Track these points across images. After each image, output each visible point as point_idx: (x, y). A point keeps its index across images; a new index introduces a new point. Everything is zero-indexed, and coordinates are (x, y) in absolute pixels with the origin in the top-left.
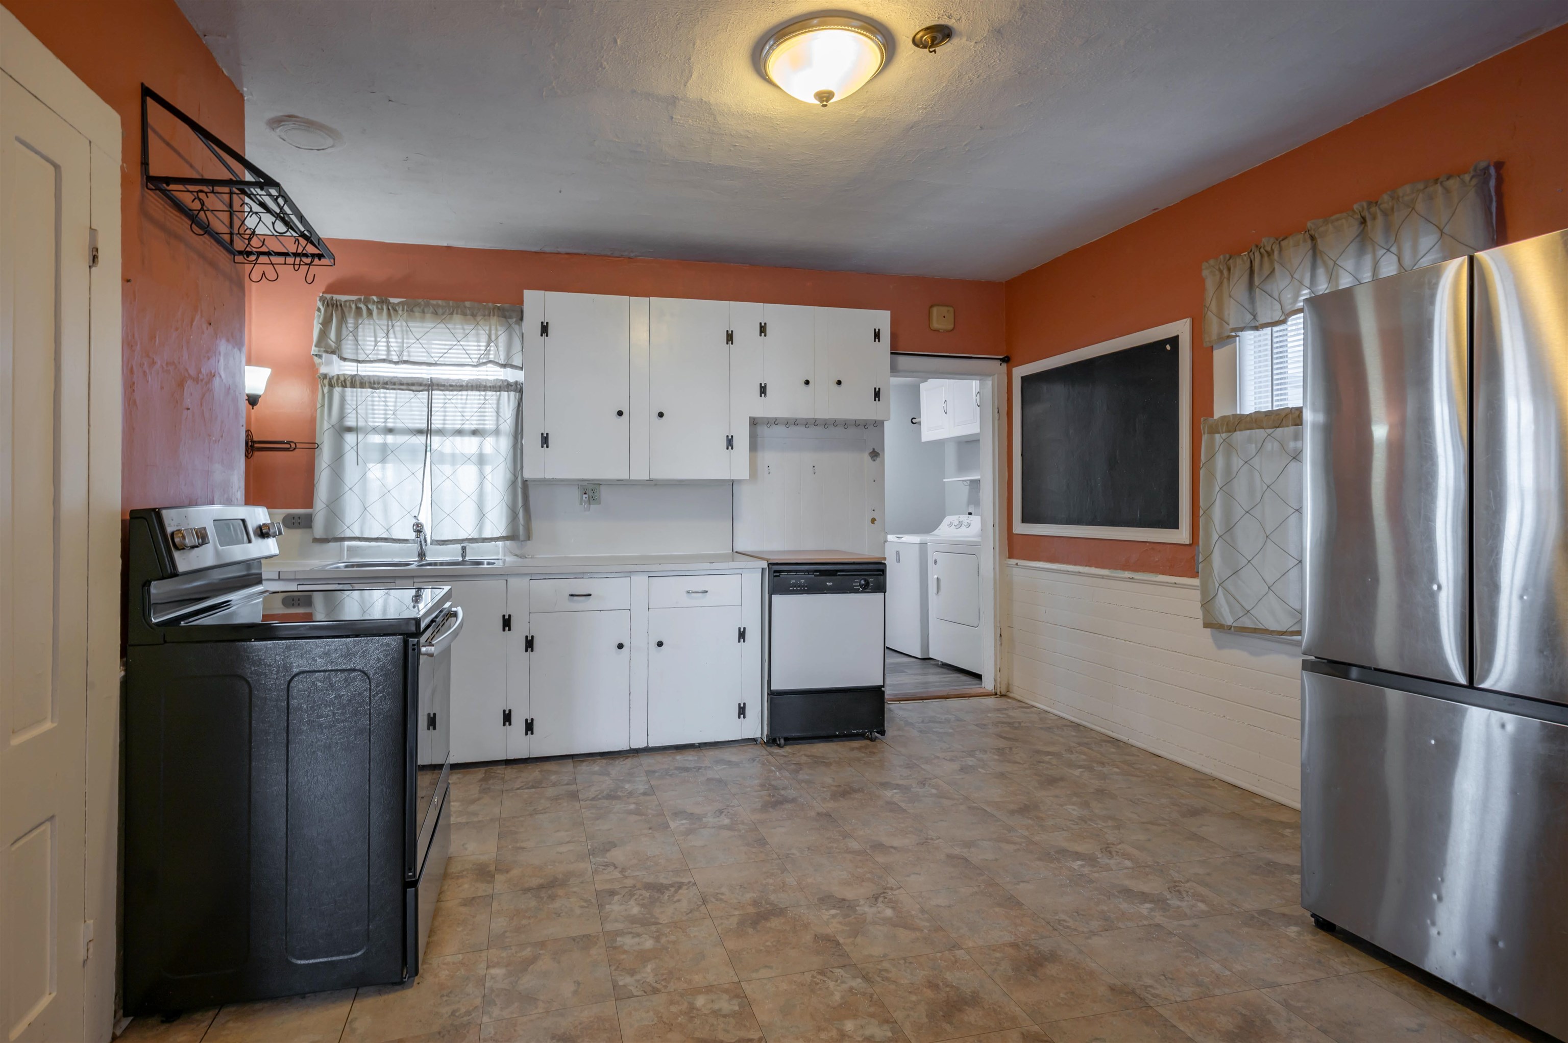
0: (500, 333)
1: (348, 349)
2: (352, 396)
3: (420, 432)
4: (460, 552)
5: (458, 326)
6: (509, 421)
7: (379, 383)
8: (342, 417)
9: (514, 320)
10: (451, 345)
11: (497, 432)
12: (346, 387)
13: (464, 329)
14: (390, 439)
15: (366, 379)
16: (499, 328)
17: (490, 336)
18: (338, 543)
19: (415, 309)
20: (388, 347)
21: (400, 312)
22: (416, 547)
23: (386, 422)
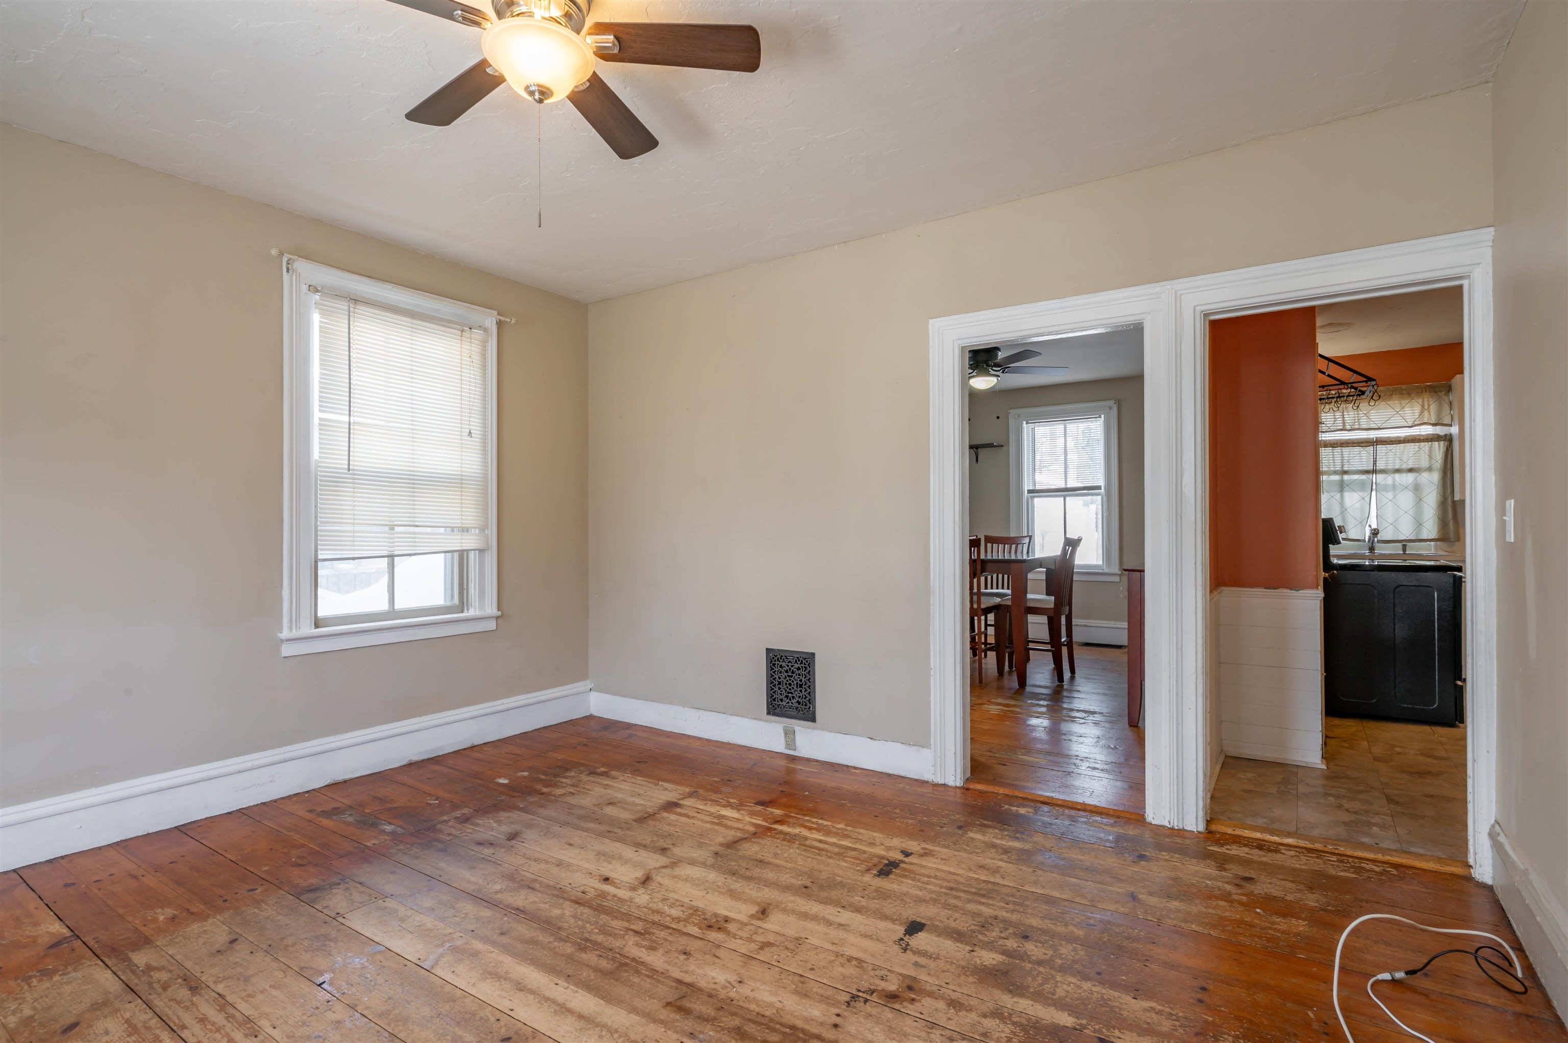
0: (1431, 403)
3: (1367, 472)
4: (1401, 548)
5: (1397, 402)
6: (1439, 462)
9: (1443, 393)
10: (1392, 414)
11: (1430, 469)
13: (1401, 404)
14: (1346, 477)
15: (1328, 442)
16: (1430, 399)
17: (1423, 406)
20: (1344, 421)
23: (1342, 467)
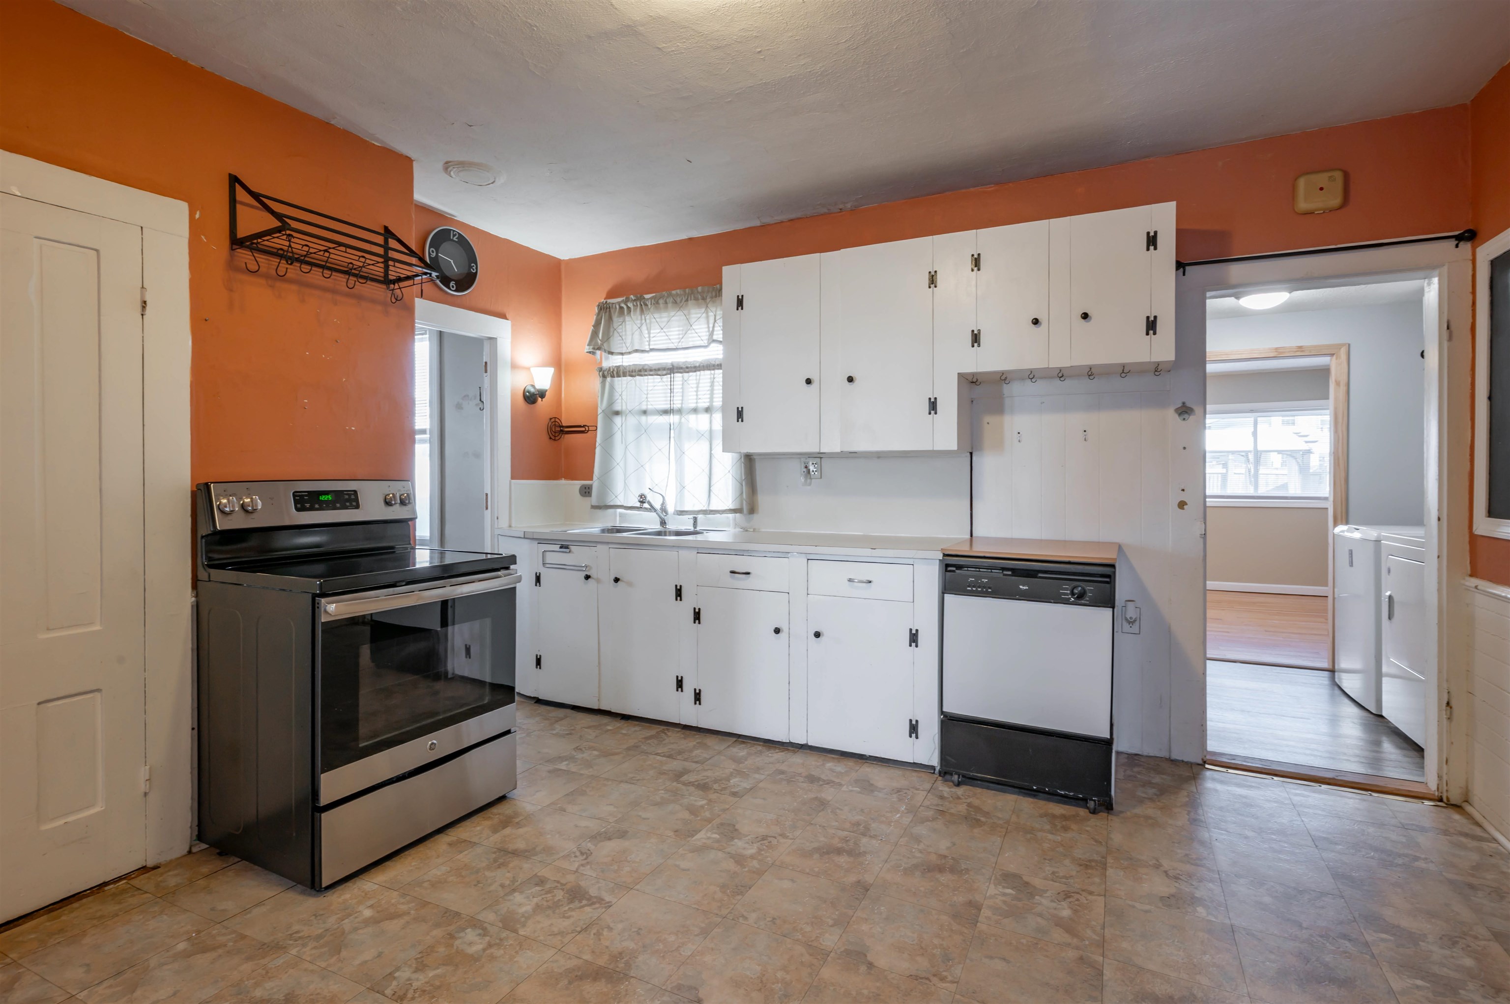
1: (613, 343)
2: (618, 384)
3: (665, 412)
4: (692, 521)
5: (692, 311)
7: (635, 371)
8: (611, 403)
10: (687, 329)
12: (614, 377)
13: (696, 313)
14: (644, 419)
15: (627, 368)
18: (609, 510)
19: (660, 302)
20: (641, 338)
22: (660, 516)
23: (641, 405)
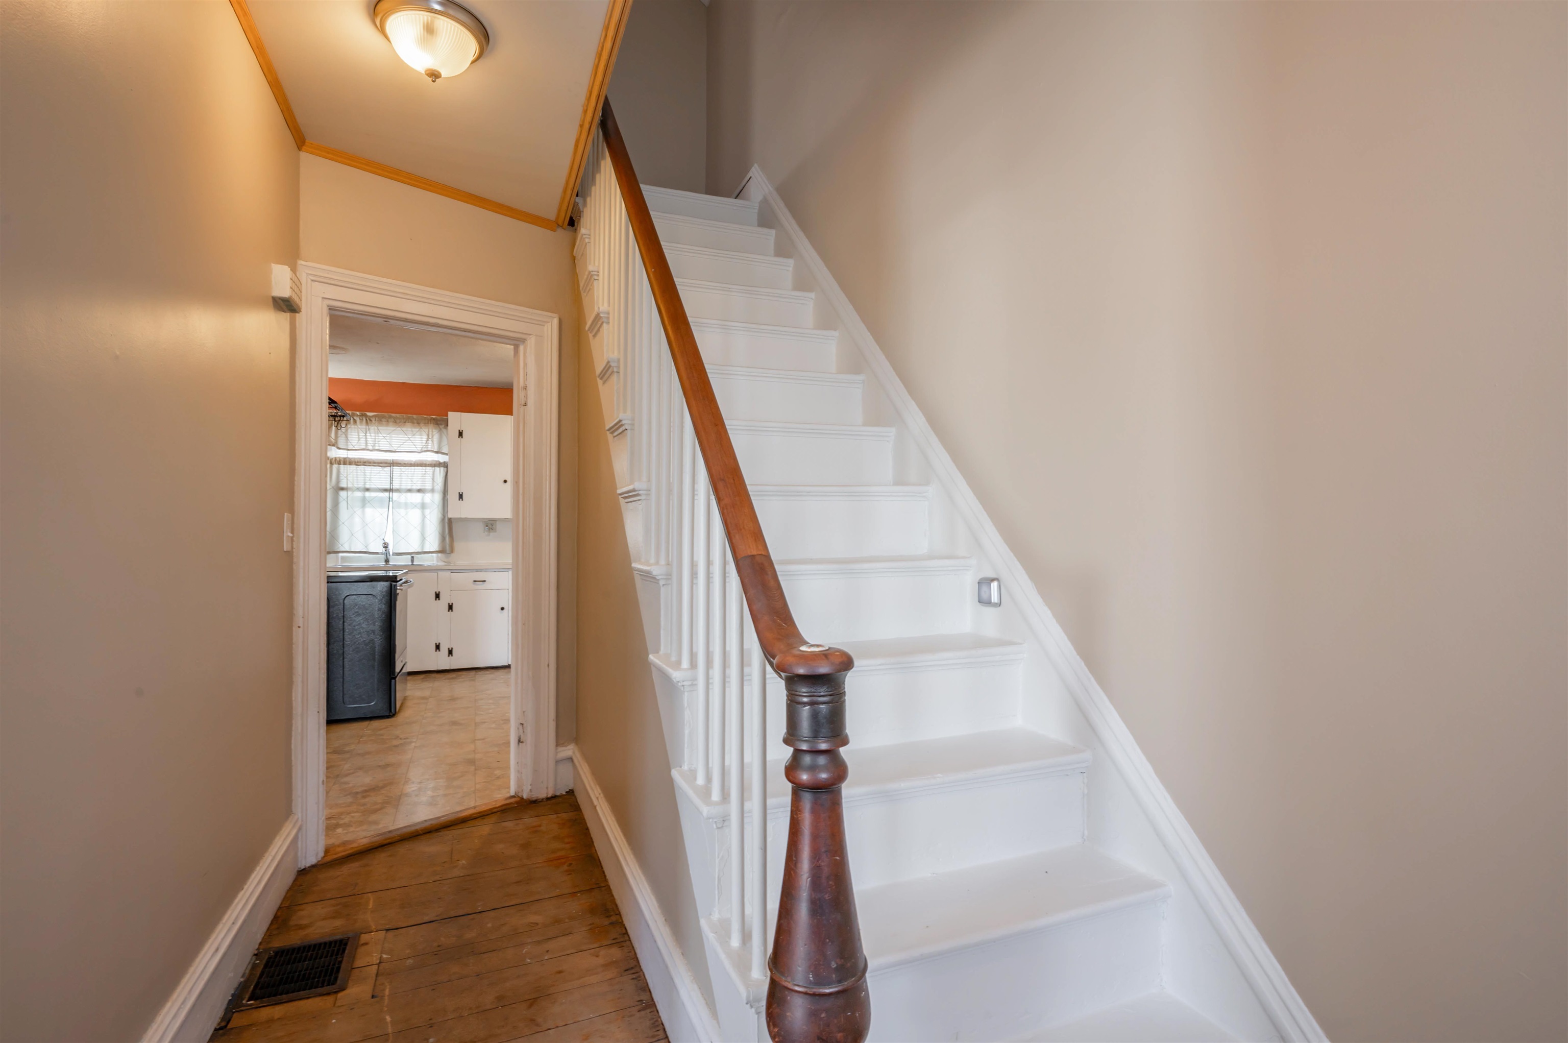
0: (434, 433)
1: (341, 442)
2: (344, 470)
3: (385, 490)
4: (411, 559)
5: (408, 428)
6: (440, 485)
7: (360, 462)
8: (338, 481)
9: (443, 426)
10: (405, 440)
11: (433, 491)
12: (340, 464)
13: (412, 431)
14: (367, 494)
15: (353, 460)
16: (434, 430)
17: (428, 436)
18: (336, 554)
19: (383, 420)
20: (366, 441)
21: (374, 421)
22: (383, 557)
23: (365, 484)
